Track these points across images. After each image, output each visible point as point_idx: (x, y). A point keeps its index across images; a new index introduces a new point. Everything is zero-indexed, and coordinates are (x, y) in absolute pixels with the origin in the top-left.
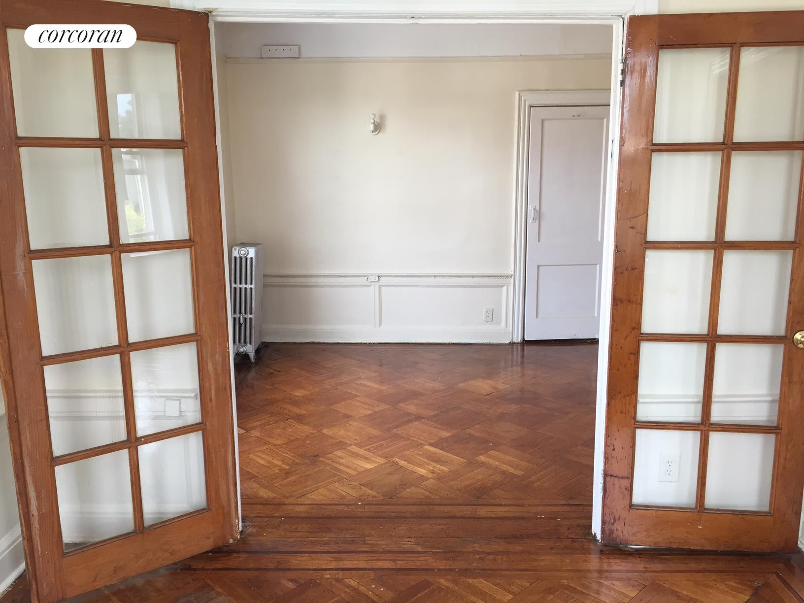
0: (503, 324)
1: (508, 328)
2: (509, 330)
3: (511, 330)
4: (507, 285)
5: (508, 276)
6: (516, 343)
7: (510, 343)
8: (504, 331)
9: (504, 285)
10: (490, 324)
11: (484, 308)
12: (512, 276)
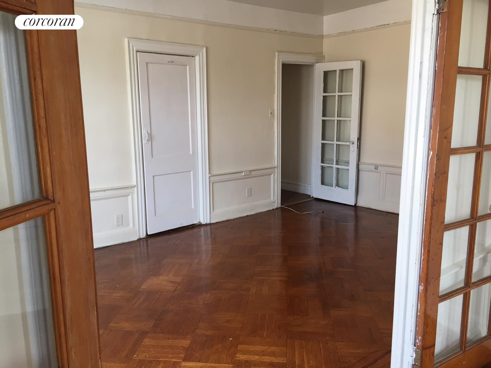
0: (131, 225)
1: (135, 228)
2: (136, 229)
3: (138, 229)
4: (133, 193)
5: (133, 187)
6: (142, 238)
7: (138, 239)
8: (132, 231)
9: (130, 195)
10: (121, 227)
11: (115, 216)
12: (135, 186)
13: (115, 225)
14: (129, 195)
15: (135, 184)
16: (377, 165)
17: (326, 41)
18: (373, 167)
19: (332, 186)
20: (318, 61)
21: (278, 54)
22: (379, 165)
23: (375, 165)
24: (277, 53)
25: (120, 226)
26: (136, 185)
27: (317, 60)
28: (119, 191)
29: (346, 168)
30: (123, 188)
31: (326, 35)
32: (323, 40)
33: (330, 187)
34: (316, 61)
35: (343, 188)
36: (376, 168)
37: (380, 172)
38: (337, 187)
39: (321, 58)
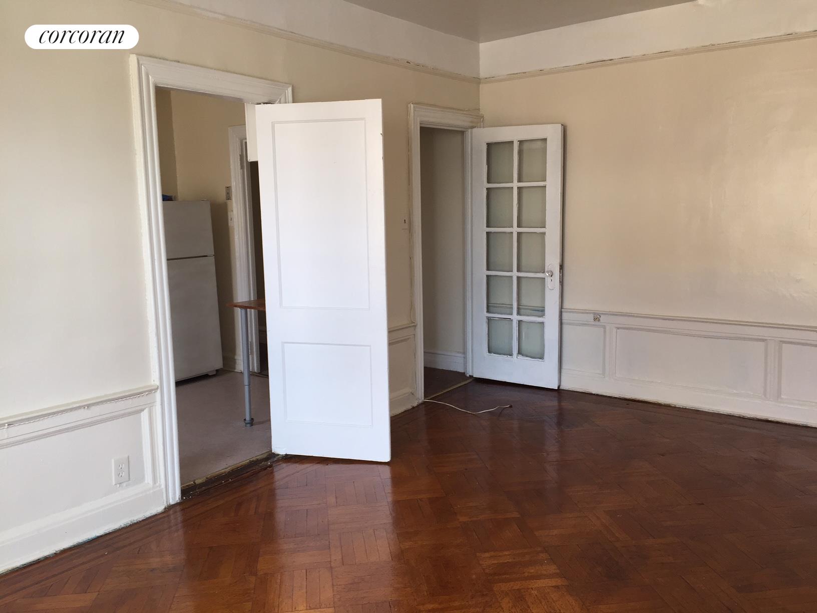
0: (149, 479)
1: (157, 484)
2: (160, 486)
3: (163, 486)
4: (151, 406)
5: (152, 390)
6: (173, 505)
7: (165, 508)
8: (152, 491)
9: (145, 408)
10: (126, 486)
11: (113, 461)
12: (157, 388)
13: (114, 483)
14: (143, 410)
15: (157, 383)
16: (598, 314)
17: (484, 88)
18: (591, 317)
19: (511, 355)
20: (474, 125)
21: (414, 107)
22: (602, 314)
23: (594, 314)
24: (412, 105)
25: (124, 484)
26: (159, 387)
27: (472, 122)
28: (123, 402)
29: (540, 320)
30: (130, 396)
31: (486, 78)
32: (479, 86)
33: (506, 356)
34: (471, 125)
35: (533, 358)
36: (596, 319)
37: (604, 326)
38: (520, 357)
39: (479, 120)
